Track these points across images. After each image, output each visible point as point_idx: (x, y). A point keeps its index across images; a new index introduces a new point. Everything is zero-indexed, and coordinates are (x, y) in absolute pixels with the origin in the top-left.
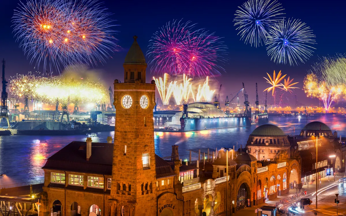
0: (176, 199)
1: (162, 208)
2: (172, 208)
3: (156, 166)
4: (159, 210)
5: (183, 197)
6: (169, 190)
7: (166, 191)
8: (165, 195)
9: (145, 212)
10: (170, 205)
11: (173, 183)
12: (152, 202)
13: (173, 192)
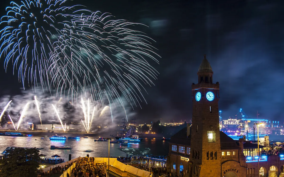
0: (239, 166)
1: (226, 171)
2: (236, 172)
3: (221, 141)
4: (223, 172)
5: (247, 165)
6: (233, 159)
7: (231, 159)
8: (229, 162)
9: (210, 172)
10: (234, 170)
11: (238, 154)
12: (216, 166)
13: (238, 161)
